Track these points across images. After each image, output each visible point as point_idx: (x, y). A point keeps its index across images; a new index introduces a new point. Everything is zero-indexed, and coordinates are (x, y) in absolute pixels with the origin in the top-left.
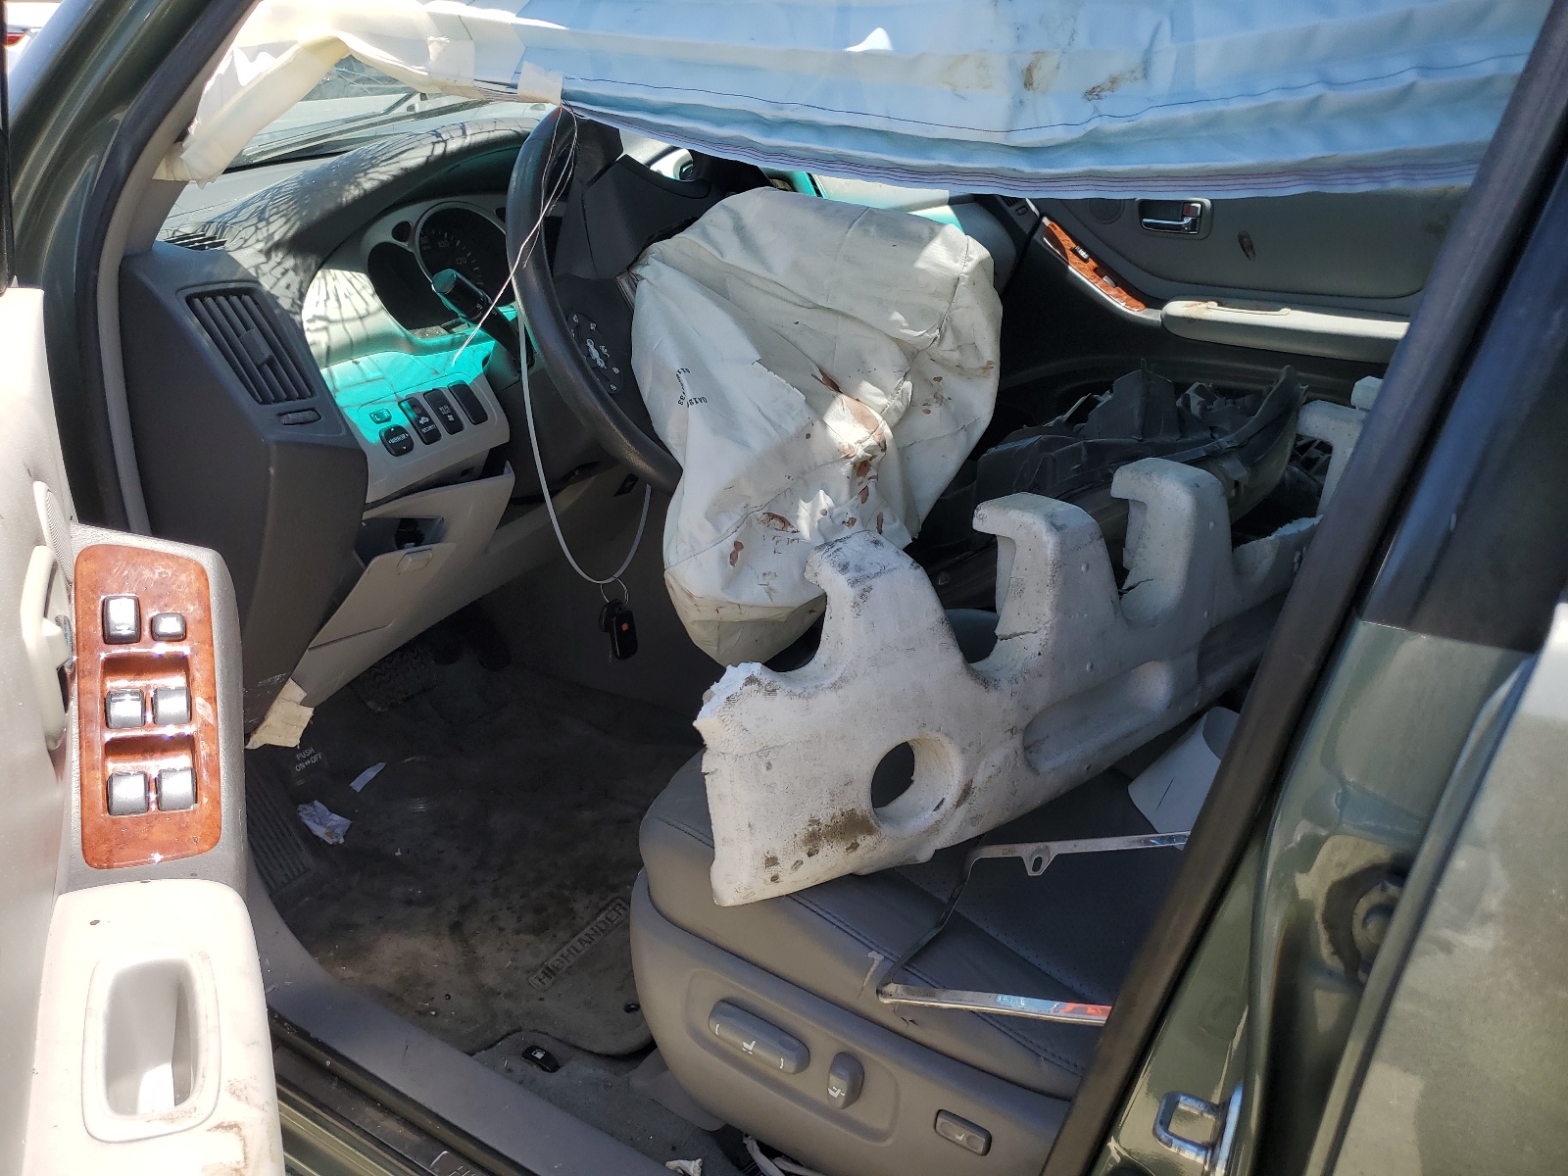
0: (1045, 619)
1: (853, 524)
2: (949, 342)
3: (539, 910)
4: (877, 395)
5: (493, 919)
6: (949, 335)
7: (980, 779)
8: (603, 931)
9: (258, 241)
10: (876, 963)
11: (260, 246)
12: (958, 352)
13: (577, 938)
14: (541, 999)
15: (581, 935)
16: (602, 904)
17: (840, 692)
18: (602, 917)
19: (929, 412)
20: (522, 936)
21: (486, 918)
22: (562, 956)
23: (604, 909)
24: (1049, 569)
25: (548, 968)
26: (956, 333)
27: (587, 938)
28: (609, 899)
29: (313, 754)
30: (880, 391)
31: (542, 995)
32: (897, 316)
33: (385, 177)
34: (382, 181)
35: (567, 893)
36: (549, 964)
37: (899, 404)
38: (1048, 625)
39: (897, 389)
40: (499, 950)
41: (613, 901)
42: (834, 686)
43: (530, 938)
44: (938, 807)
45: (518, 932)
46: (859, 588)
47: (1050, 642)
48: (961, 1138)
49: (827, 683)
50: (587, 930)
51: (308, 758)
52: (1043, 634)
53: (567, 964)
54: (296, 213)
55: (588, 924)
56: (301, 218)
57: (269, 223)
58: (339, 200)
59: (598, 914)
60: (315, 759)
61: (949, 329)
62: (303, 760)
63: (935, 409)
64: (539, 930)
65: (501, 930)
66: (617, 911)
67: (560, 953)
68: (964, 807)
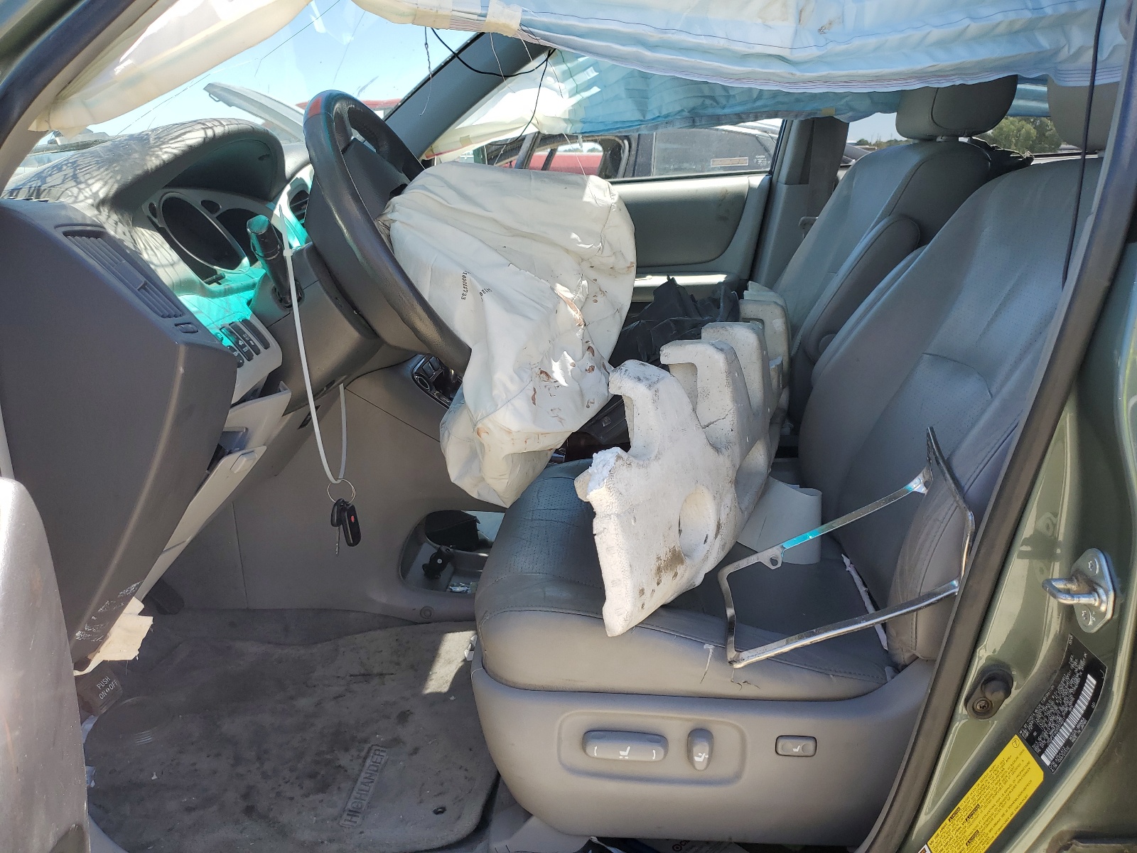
0: (728, 408)
1: (593, 370)
2: (607, 251)
3: (312, 776)
4: (566, 291)
5: (278, 794)
6: (606, 245)
7: (723, 517)
8: (377, 771)
9: (86, 198)
10: (711, 650)
11: (90, 201)
12: (613, 257)
13: (359, 783)
14: (361, 833)
15: (361, 779)
16: (363, 754)
17: (660, 462)
18: (368, 762)
19: (596, 301)
20: (312, 797)
21: (272, 795)
22: (356, 798)
23: (365, 759)
24: (725, 375)
25: (350, 811)
26: (610, 245)
27: (366, 780)
28: (366, 751)
29: (110, 682)
30: (567, 289)
31: (361, 830)
32: (574, 236)
33: (175, 151)
34: (175, 155)
35: (328, 757)
36: (349, 806)
37: (581, 296)
38: (732, 411)
39: (579, 286)
40: (299, 813)
41: (370, 749)
42: (657, 458)
43: (320, 796)
44: (705, 541)
45: (307, 796)
46: (653, 390)
47: (735, 422)
48: (796, 750)
49: (653, 456)
50: (363, 775)
51: (107, 686)
52: (730, 417)
53: (365, 803)
54: (111, 177)
55: (361, 771)
56: (117, 181)
57: (89, 186)
58: (146, 168)
59: (364, 761)
60: (112, 686)
61: (606, 242)
62: (103, 689)
63: (600, 298)
64: (324, 787)
65: (292, 799)
66: (378, 755)
67: (352, 797)
68: (719, 536)
